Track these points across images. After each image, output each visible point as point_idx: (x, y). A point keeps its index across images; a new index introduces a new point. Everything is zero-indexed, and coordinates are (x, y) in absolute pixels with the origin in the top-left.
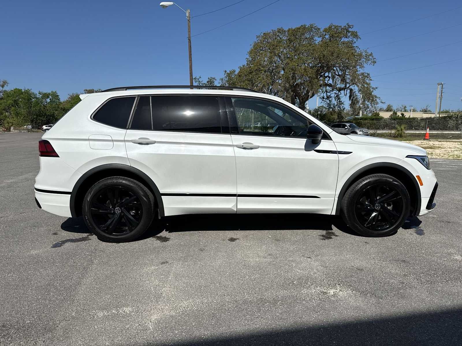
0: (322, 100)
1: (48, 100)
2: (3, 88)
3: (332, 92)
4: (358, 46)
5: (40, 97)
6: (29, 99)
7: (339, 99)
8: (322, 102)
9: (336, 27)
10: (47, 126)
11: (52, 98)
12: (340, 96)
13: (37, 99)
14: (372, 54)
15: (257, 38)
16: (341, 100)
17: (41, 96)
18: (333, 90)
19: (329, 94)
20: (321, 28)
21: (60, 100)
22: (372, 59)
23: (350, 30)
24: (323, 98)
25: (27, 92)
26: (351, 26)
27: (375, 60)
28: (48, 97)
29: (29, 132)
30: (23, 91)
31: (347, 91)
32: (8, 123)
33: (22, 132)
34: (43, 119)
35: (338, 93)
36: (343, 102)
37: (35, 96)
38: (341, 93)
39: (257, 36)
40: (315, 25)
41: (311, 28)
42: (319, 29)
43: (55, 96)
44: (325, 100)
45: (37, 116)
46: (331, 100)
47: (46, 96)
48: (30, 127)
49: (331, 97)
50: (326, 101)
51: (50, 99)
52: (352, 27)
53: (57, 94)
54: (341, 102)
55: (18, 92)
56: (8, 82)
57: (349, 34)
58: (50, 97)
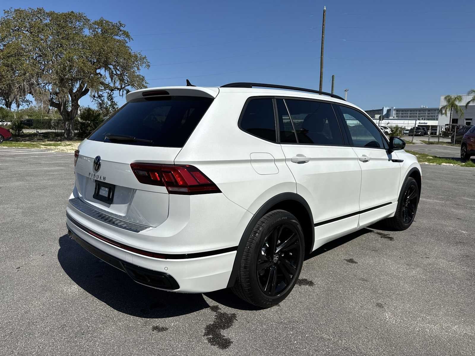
0: (93, 99)
3: (104, 91)
4: (130, 47)
7: (112, 99)
8: (93, 101)
9: (107, 22)
12: (113, 96)
14: (145, 57)
15: (5, 13)
16: (113, 100)
18: (105, 89)
19: (100, 93)
20: (92, 20)
22: (147, 62)
23: (122, 28)
24: (94, 96)
26: (122, 24)
27: (149, 64)
31: (123, 91)
35: (111, 93)
36: (116, 102)
38: (113, 93)
39: (4, 10)
40: (85, 15)
41: (80, 17)
42: (89, 20)
44: (96, 99)
46: (102, 99)
49: (102, 97)
50: (98, 100)
52: (124, 26)
54: (114, 102)
57: (121, 33)
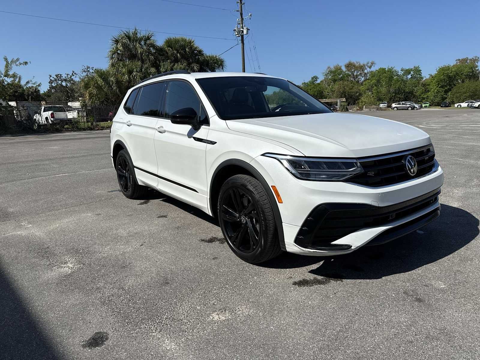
1: (409, 76)
2: (370, 68)
5: (402, 74)
6: (391, 78)
10: (396, 104)
11: (413, 74)
13: (398, 76)
17: (403, 72)
21: (421, 75)
25: (390, 71)
28: (410, 73)
29: (378, 110)
30: (387, 70)
32: (362, 103)
33: (372, 110)
34: (401, 97)
37: (396, 73)
43: (418, 71)
45: (396, 93)
47: (408, 72)
48: (386, 105)
51: (411, 75)
53: (419, 69)
55: (382, 71)
56: (375, 63)
58: (412, 72)
